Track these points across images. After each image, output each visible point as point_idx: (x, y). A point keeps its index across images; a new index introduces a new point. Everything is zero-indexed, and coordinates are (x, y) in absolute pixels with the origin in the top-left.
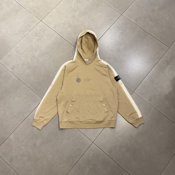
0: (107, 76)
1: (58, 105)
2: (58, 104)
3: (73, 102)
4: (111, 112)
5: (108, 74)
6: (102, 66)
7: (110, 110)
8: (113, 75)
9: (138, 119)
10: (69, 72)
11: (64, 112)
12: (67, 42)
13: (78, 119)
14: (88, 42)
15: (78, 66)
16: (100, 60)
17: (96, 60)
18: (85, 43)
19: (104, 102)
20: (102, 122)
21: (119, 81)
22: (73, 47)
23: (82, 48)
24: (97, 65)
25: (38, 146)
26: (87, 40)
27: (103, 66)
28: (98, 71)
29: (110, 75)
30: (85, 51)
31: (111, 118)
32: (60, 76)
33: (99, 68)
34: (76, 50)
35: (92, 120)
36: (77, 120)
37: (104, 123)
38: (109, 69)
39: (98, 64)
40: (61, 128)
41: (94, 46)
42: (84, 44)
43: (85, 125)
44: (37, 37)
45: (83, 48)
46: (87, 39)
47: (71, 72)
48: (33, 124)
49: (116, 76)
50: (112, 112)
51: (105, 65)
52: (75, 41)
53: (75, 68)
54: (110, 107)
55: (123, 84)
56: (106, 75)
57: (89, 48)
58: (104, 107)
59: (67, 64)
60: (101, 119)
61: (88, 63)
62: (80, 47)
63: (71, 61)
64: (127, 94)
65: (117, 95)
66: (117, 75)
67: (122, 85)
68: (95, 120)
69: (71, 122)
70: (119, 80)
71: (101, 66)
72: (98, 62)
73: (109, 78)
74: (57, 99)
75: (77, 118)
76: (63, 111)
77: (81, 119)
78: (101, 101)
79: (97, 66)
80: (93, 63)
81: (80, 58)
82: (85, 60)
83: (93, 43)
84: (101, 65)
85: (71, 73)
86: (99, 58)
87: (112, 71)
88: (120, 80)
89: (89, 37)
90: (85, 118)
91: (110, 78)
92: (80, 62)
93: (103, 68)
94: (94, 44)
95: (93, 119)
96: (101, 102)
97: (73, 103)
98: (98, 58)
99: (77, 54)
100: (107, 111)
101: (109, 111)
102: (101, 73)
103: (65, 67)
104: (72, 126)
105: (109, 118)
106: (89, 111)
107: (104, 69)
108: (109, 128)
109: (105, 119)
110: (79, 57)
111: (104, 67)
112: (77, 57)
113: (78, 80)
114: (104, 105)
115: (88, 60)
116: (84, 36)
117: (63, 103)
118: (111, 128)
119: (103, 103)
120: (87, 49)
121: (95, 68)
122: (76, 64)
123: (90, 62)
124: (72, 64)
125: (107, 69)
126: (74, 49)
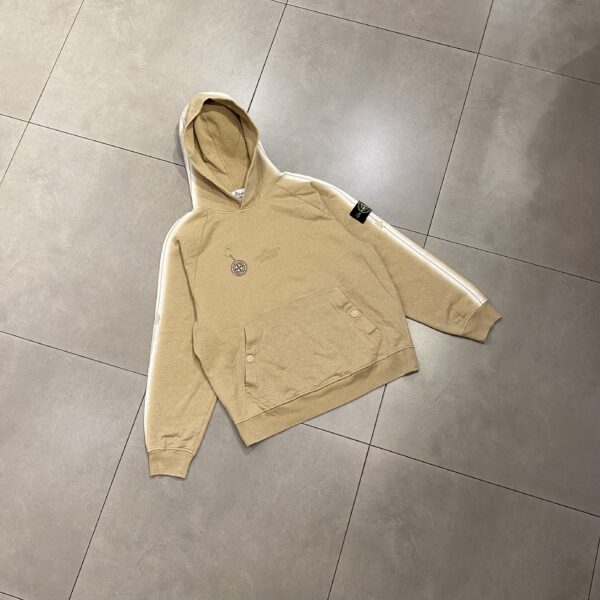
0: (325, 219)
1: (209, 375)
2: (208, 370)
3: (252, 343)
4: (385, 327)
5: (326, 211)
6: (294, 192)
7: (380, 320)
8: (343, 205)
9: (478, 314)
10: (199, 254)
11: (236, 389)
12: (148, 161)
13: (293, 392)
14: (218, 135)
15: (217, 223)
16: (279, 178)
17: (268, 180)
18: (210, 139)
19: (349, 305)
20: (371, 368)
21: (369, 218)
22: (174, 169)
23: (206, 161)
24: (277, 196)
25: (202, 533)
26: (211, 127)
27: (299, 190)
28: (290, 212)
29: (331, 211)
30: (221, 167)
31: (396, 345)
32: (172, 278)
33: (290, 203)
34: (190, 174)
35: (336, 378)
36: (289, 395)
37: (379, 369)
38: (323, 192)
39: (278, 191)
40: (249, 443)
41: (242, 138)
42: (209, 143)
43: (322, 399)
44: (40, 182)
45: (210, 157)
46: (210, 124)
47: (203, 250)
48: (152, 469)
49: (353, 206)
50: (388, 323)
51: (303, 186)
52: (174, 147)
53: (210, 234)
54: (377, 312)
55: (384, 223)
56: (320, 217)
57: (229, 152)
58: (357, 319)
59: (180, 230)
60: (367, 361)
61: (247, 200)
62: (200, 159)
63: (189, 215)
64: (411, 250)
65: (382, 266)
66: (356, 202)
67: (384, 230)
68: (346, 373)
69: (276, 411)
70: (367, 214)
71: (292, 195)
72: (278, 184)
73: (334, 221)
74: (196, 357)
75: (288, 390)
76: (232, 388)
77: (304, 388)
78: (341, 304)
79: (277, 199)
80: (262, 195)
81: (211, 194)
82: (233, 194)
83: (235, 130)
84: (292, 191)
86: (276, 171)
87: (333, 196)
88: (371, 214)
89: (216, 114)
90: (314, 379)
91: (338, 220)
92: (219, 207)
93: (303, 197)
94: (241, 129)
95: (339, 372)
96: (343, 307)
97: (253, 349)
98: (271, 172)
99: (197, 184)
100: (372, 327)
101: (379, 326)
102: (303, 217)
104: (283, 421)
105: (387, 350)
106: (316, 354)
107: (307, 197)
108: (402, 379)
109: (377, 354)
110: (207, 193)
111: (303, 192)
112: (201, 196)
113: (239, 268)
114: (355, 313)
115: (240, 191)
116: (199, 118)
117: (222, 361)
118: (407, 375)
119: (349, 308)
120: (225, 157)
121: (274, 207)
122: (210, 217)
123: (251, 196)
124: (197, 223)
125: (316, 196)
126: (180, 172)
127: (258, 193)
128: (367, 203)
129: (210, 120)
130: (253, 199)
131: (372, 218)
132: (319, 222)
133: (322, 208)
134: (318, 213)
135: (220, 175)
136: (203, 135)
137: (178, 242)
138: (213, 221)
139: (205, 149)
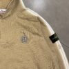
127: (12, 14)
128: (58, 36)
130: (9, 16)
131: (58, 43)
132: (36, 36)
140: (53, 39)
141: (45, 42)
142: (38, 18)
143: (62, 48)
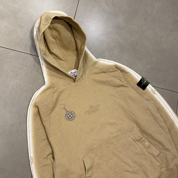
0: (125, 87)
5: (125, 82)
6: (105, 70)
10: (51, 113)
12: (13, 53)
14: (59, 37)
15: (61, 92)
16: (96, 62)
17: (90, 64)
18: (54, 40)
19: (143, 139)
21: (148, 87)
22: (31, 58)
23: (51, 53)
26: (55, 33)
27: (108, 69)
28: (104, 83)
30: (61, 57)
32: (36, 131)
33: (103, 77)
34: (42, 62)
38: (122, 71)
39: (96, 71)
41: (73, 39)
42: (53, 43)
45: (54, 51)
49: (139, 80)
51: (111, 67)
56: (122, 86)
57: (65, 47)
58: (149, 147)
61: (79, 78)
62: (48, 52)
63: (43, 88)
71: (104, 72)
78: (138, 139)
79: (96, 75)
80: (87, 73)
81: (56, 74)
82: (69, 73)
85: (54, 112)
86: (94, 59)
88: (149, 85)
91: (132, 87)
92: (62, 82)
93: (110, 73)
98: (91, 60)
99: (47, 67)
103: (36, 106)
106: (127, 171)
107: (112, 74)
110: (54, 73)
111: (111, 70)
112: (50, 75)
114: (147, 144)
115: (73, 71)
119: (143, 141)
120: (63, 51)
121: (94, 80)
122: (56, 88)
123: (81, 74)
124: (48, 92)
125: (118, 73)
126: (35, 60)
127: (84, 72)
128: (147, 79)
129: (55, 29)
132: (121, 88)
133: (123, 80)
134: (121, 83)
135: (60, 61)
136: (50, 39)
137: (37, 106)
138: (59, 91)
139: (51, 46)
140: (142, 85)
141: (134, 92)
142: (117, 67)
143: (156, 92)
